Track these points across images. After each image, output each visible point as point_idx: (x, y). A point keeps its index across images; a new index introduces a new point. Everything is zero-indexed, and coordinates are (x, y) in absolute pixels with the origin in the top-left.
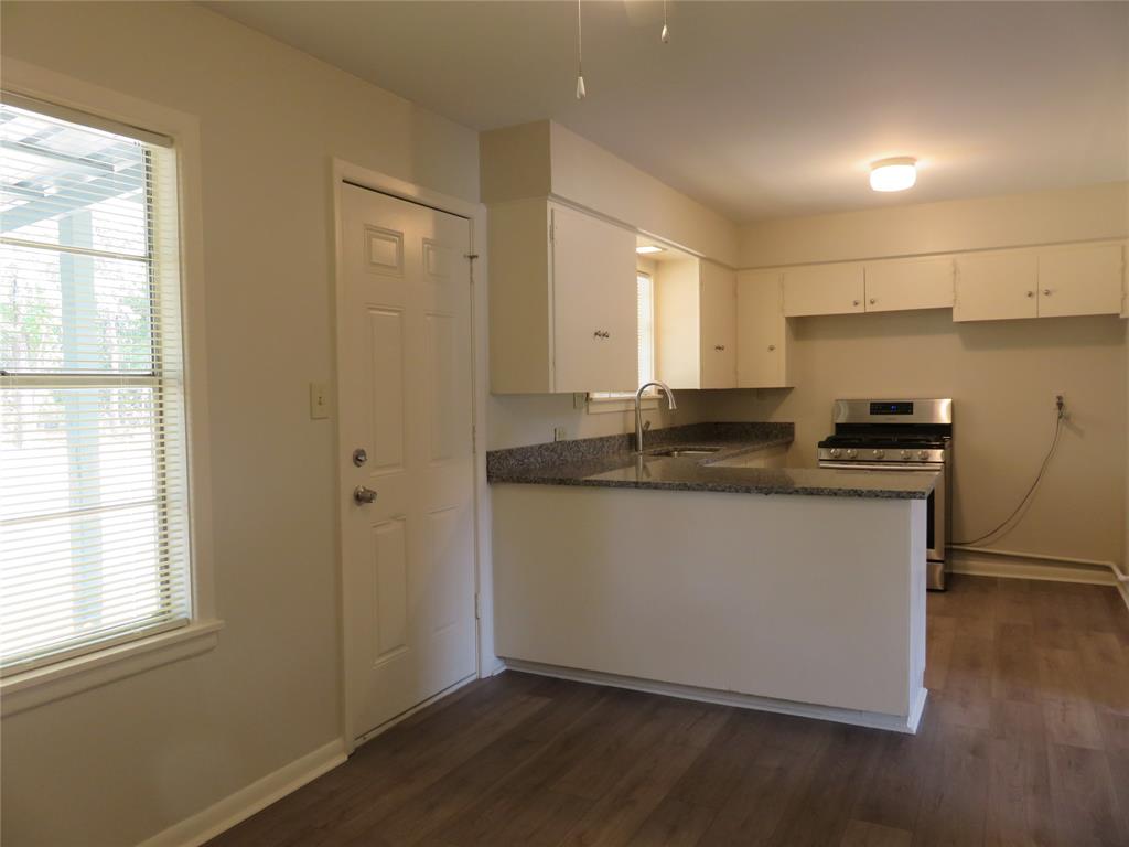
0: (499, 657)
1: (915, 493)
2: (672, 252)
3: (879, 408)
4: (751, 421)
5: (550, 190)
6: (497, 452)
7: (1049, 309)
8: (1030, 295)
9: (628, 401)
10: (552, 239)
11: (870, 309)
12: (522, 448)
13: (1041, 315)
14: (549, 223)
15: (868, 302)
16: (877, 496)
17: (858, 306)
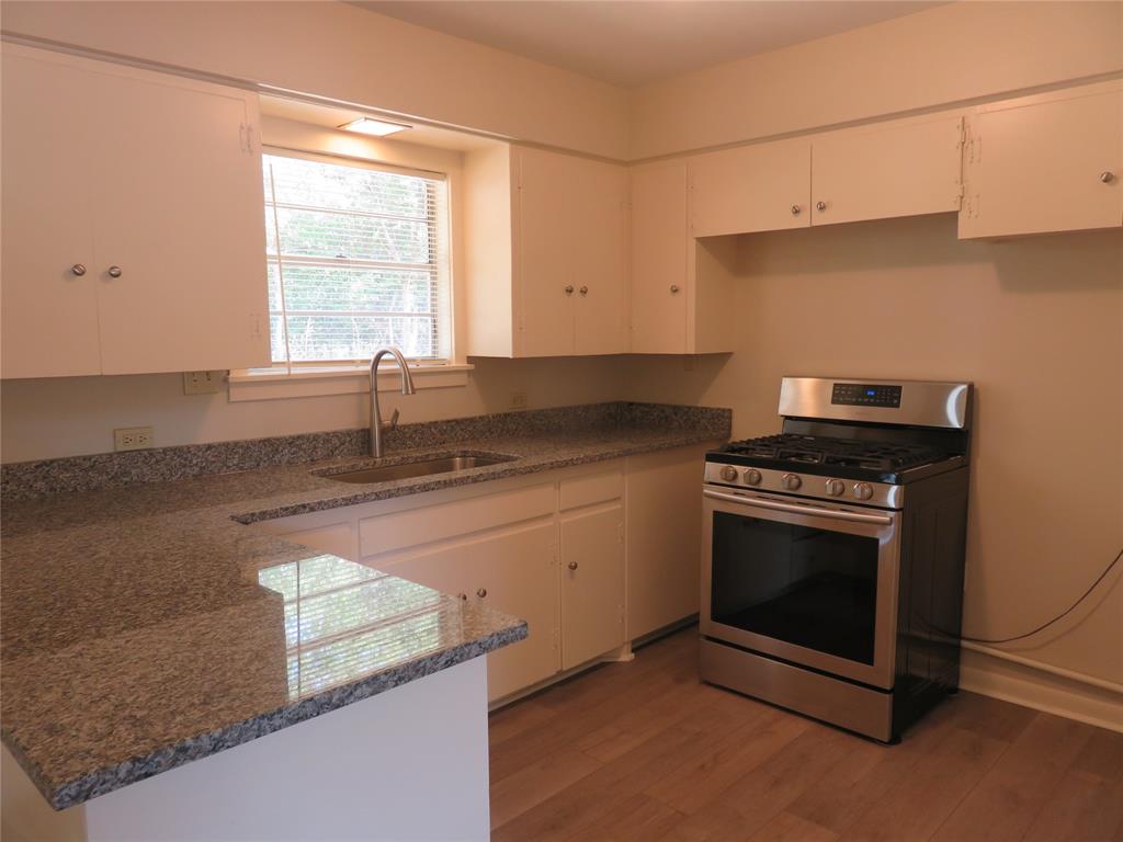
3: (847, 393)
8: (1109, 179)
9: (359, 377)
15: (815, 208)
17: (801, 215)
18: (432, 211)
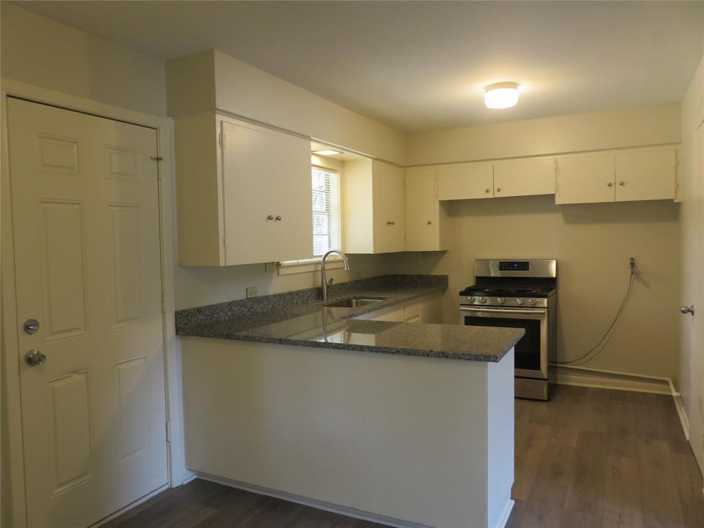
0: (190, 470)
1: (490, 356)
2: (347, 155)
3: (505, 265)
4: (417, 274)
5: (215, 106)
6: (184, 311)
7: (623, 195)
8: (610, 185)
9: (318, 263)
10: (221, 144)
11: (498, 195)
12: (212, 306)
13: (618, 200)
14: (218, 131)
15: (496, 190)
16: (460, 358)
17: (489, 193)
18: (328, 187)
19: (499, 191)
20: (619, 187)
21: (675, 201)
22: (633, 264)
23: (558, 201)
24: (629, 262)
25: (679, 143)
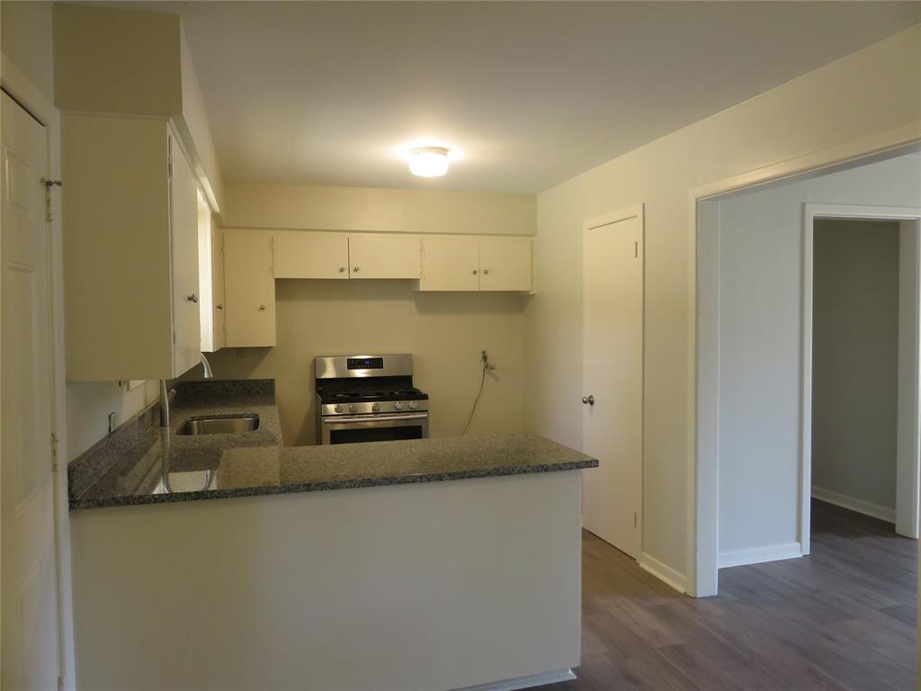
3: (355, 364)
8: (475, 273)
11: (354, 276)
15: (352, 270)
17: (342, 273)
19: (356, 270)
20: (483, 275)
21: (531, 293)
22: (485, 358)
23: (423, 287)
24: (481, 355)
25: (533, 235)
